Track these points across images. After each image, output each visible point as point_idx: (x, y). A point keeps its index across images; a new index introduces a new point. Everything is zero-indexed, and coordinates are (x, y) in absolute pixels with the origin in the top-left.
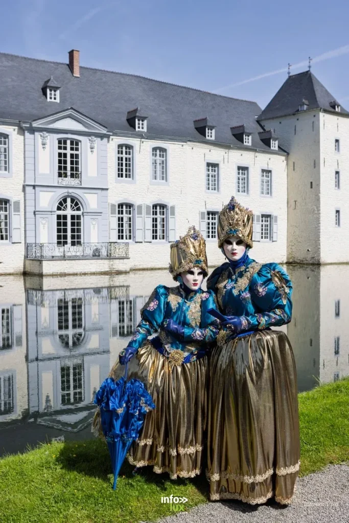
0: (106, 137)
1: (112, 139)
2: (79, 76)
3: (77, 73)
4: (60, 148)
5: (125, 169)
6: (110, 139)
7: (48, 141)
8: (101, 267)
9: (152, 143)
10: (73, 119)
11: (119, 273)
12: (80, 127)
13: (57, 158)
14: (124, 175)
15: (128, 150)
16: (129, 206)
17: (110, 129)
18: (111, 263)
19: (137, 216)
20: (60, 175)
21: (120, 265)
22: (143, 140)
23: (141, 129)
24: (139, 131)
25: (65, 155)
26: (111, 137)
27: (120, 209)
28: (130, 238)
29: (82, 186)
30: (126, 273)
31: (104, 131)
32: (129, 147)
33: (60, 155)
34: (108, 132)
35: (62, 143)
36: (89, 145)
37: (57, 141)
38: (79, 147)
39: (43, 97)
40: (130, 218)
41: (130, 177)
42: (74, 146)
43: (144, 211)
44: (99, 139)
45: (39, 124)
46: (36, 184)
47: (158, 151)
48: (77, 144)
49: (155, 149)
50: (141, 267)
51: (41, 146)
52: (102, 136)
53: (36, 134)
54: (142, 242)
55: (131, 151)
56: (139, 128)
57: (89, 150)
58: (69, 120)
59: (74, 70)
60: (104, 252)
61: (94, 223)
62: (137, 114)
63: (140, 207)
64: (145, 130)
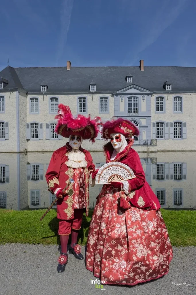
0: (150, 95)
1: (154, 95)
2: (143, 70)
3: (142, 69)
4: (129, 101)
5: (160, 107)
6: (153, 95)
7: (124, 99)
8: (143, 150)
9: (174, 95)
10: (134, 88)
11: (152, 152)
12: (138, 92)
13: (128, 105)
14: (160, 110)
15: (162, 99)
16: (162, 123)
17: (152, 91)
18: (148, 148)
19: (165, 127)
20: (129, 112)
21: (152, 149)
22: (169, 94)
23: (168, 90)
24: (167, 90)
25: (131, 104)
26: (153, 94)
27: (158, 125)
28: (163, 137)
29: (139, 116)
30: (155, 152)
31: (149, 92)
32: (162, 98)
33: (129, 104)
34: (150, 92)
35: (130, 99)
36: (142, 98)
37: (128, 98)
38: (138, 100)
39: (125, 81)
40: (163, 129)
41: (163, 111)
42: (135, 100)
43: (169, 125)
44: (147, 96)
45: (120, 92)
46: (118, 116)
47: (177, 98)
48: (137, 99)
49: (175, 98)
50: (168, 150)
51: (120, 101)
52: (148, 94)
53: (119, 96)
54: (168, 139)
55: (163, 99)
56: (167, 89)
57: (142, 100)
58: (133, 89)
59: (141, 68)
60: (149, 143)
61: (144, 131)
62: (166, 83)
63: (167, 124)
64: (171, 89)
